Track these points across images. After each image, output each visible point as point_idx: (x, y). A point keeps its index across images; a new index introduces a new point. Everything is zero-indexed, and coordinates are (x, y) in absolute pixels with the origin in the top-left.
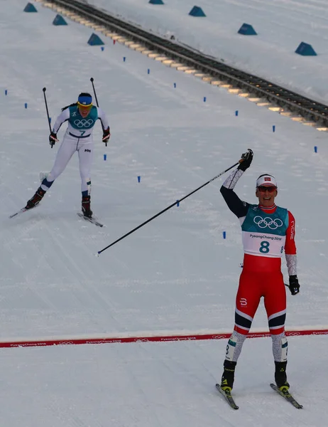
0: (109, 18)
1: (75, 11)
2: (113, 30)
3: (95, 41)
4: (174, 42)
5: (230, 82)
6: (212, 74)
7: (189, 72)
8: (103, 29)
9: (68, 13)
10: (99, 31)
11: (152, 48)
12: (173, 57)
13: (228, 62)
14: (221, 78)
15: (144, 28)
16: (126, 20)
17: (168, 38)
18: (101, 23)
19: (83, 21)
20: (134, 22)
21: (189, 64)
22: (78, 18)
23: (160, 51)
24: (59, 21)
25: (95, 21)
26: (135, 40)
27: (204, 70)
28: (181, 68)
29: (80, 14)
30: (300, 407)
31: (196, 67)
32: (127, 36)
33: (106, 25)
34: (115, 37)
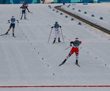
0: (83, 19)
1: (76, 17)
2: (83, 21)
3: (80, 24)
4: (96, 24)
5: (108, 33)
6: (104, 31)
7: (99, 31)
8: (81, 21)
9: (74, 18)
10: (81, 22)
11: (92, 26)
12: (96, 28)
13: (108, 29)
14: (106, 32)
15: (90, 21)
16: (86, 20)
17: (95, 24)
18: (81, 20)
19: (77, 20)
20: (88, 20)
21: (99, 29)
22: (76, 19)
23: (93, 26)
24: (72, 19)
25: (80, 20)
26: (88, 24)
27: (102, 31)
28: (98, 30)
29: (77, 18)
30: (80, 66)
31: (101, 30)
32: (87, 23)
33: (82, 20)
34: (84, 23)
